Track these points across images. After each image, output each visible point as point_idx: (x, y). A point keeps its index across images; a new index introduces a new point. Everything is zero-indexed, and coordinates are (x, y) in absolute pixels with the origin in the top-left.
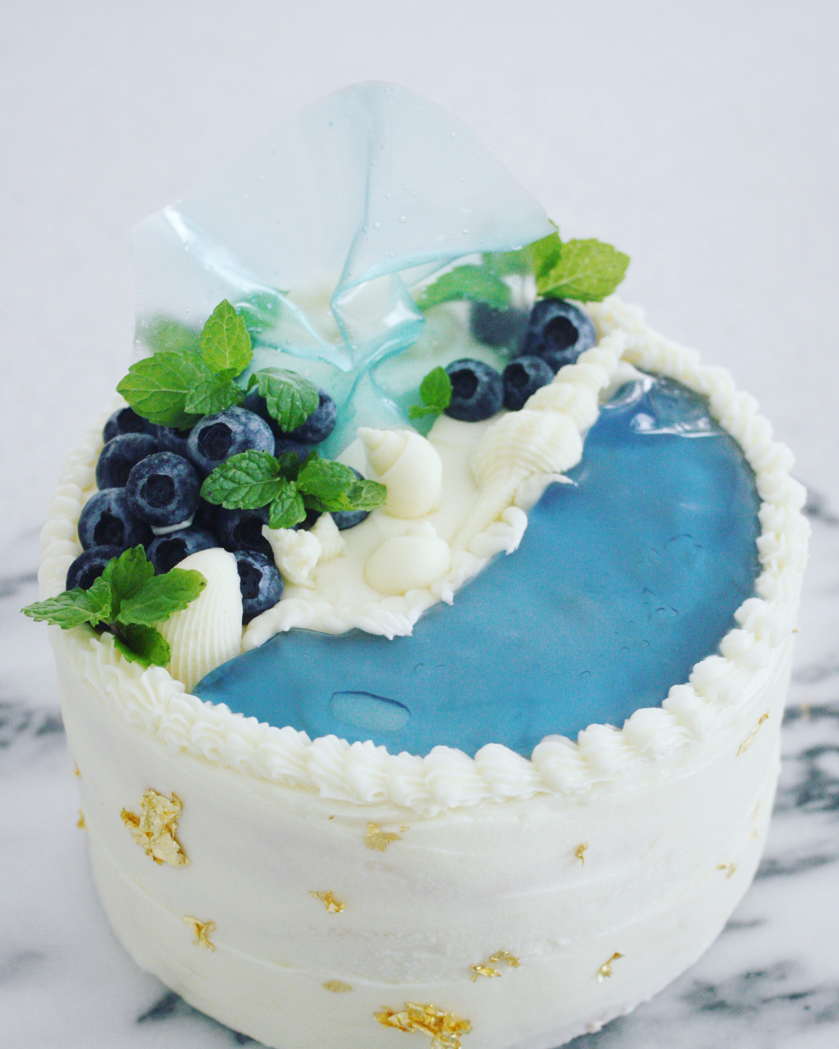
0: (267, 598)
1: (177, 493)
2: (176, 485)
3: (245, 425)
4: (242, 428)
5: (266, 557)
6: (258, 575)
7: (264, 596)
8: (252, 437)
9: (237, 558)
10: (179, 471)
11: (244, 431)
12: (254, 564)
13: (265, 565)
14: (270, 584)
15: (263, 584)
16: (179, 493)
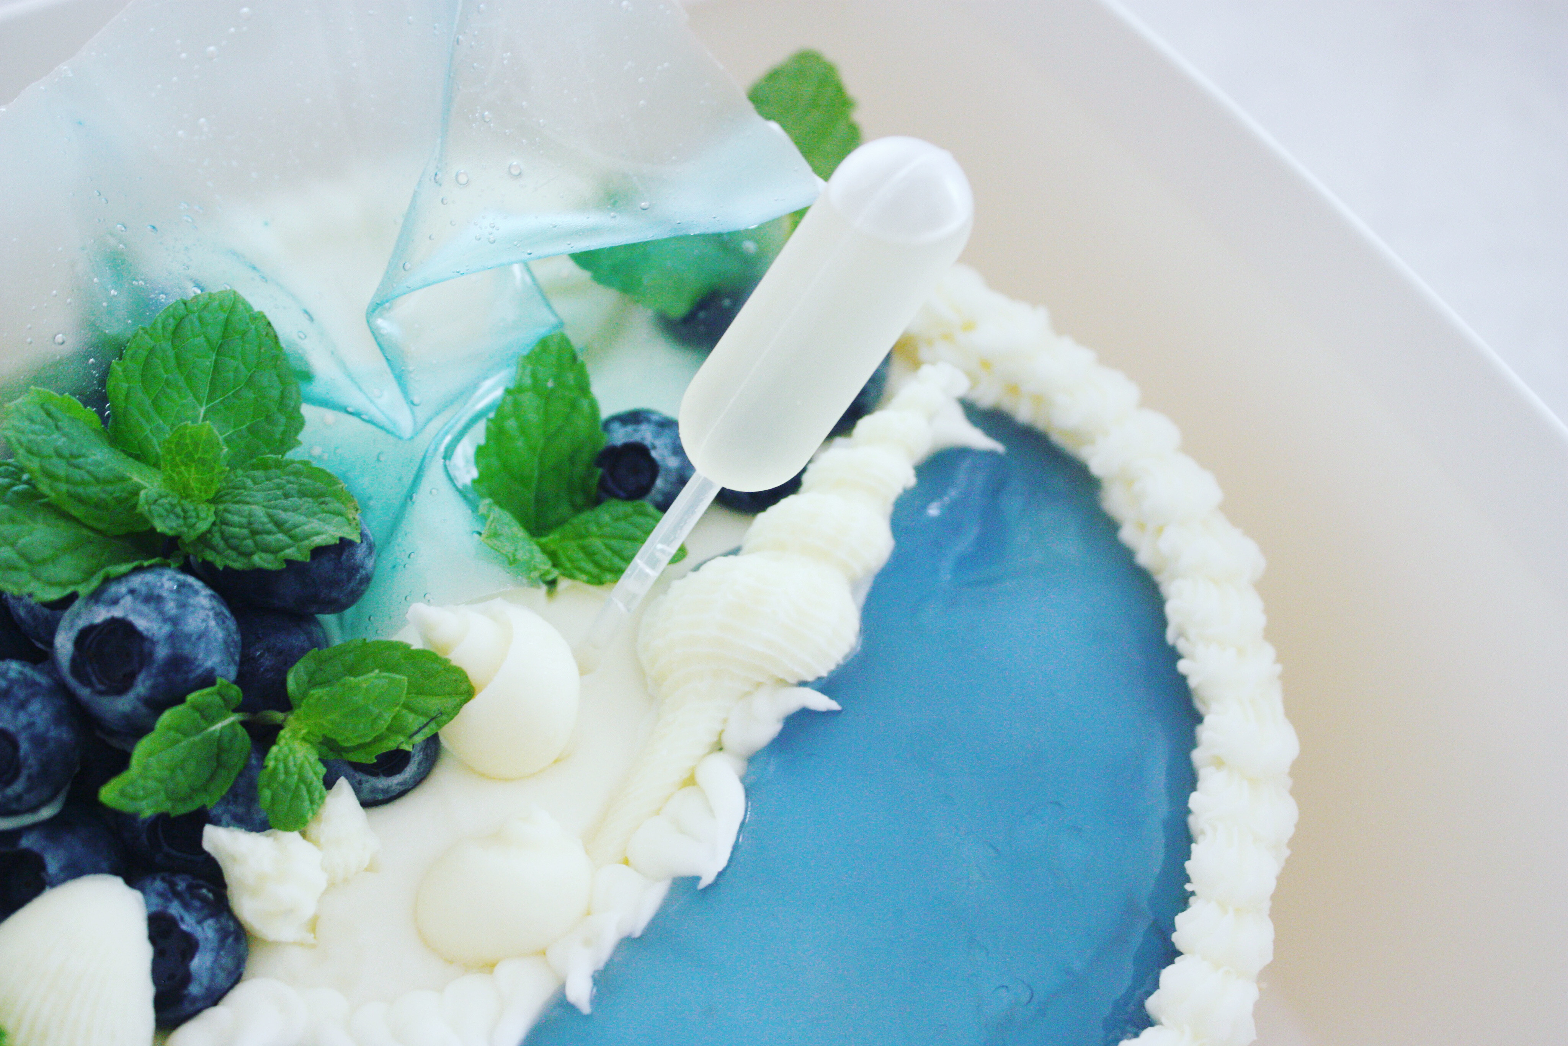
0: (208, 989)
1: (26, 759)
2: (25, 746)
3: (174, 621)
4: (167, 629)
5: (210, 895)
6: (190, 946)
7: (201, 984)
8: (187, 649)
9: (148, 904)
10: (31, 716)
11: (172, 637)
12: (182, 919)
13: (206, 918)
14: (215, 961)
15: (200, 963)
16: (31, 761)
